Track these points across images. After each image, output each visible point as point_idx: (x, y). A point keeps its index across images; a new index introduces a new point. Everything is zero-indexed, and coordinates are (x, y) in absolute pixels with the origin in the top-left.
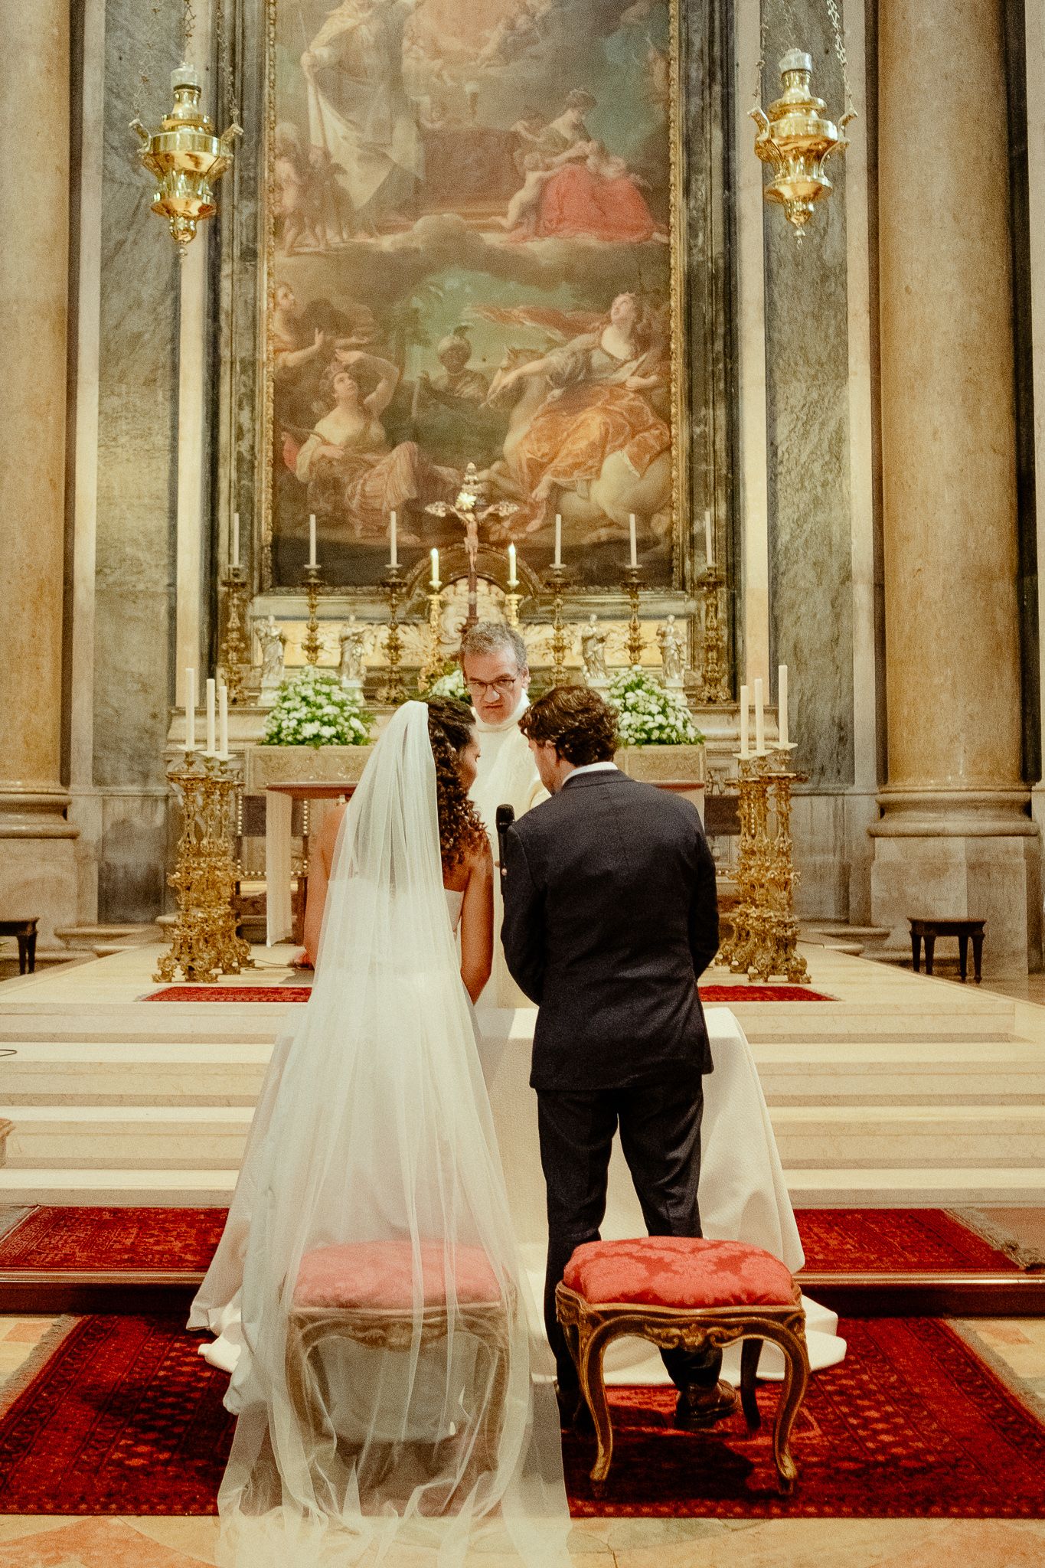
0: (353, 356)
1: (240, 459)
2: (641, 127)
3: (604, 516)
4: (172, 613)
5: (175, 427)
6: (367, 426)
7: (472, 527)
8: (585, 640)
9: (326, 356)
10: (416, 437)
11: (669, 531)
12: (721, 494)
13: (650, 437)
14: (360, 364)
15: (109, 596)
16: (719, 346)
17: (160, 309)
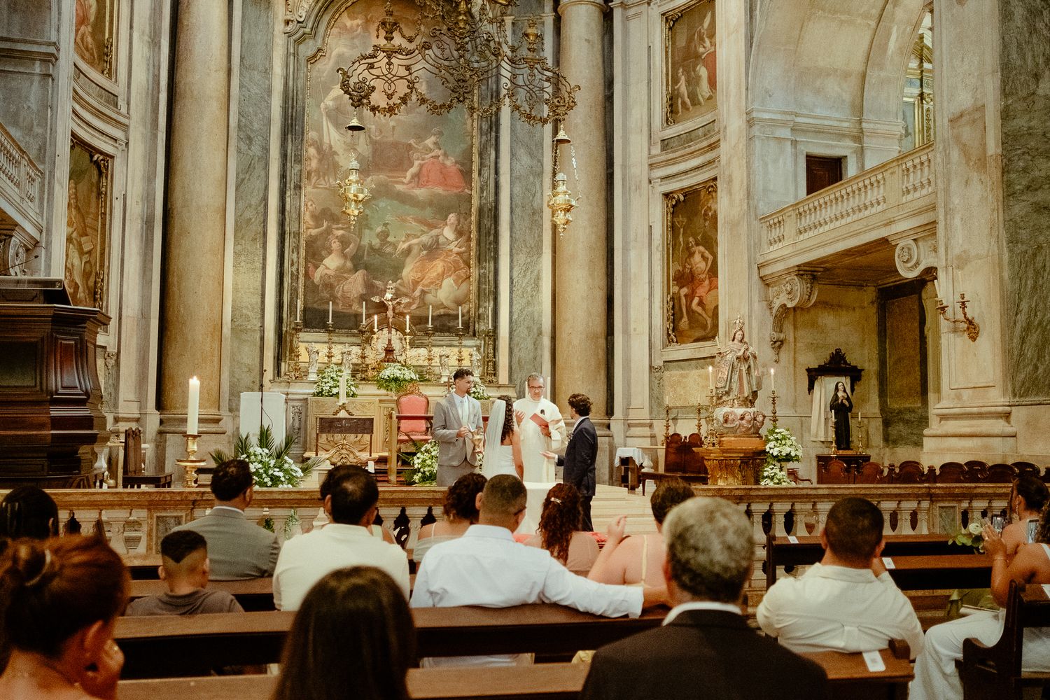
0: (340, 233)
1: (292, 274)
2: (462, 145)
3: (442, 304)
4: (262, 339)
5: (264, 259)
6: (345, 262)
7: (390, 308)
8: (441, 356)
9: (328, 232)
10: (366, 268)
11: (469, 312)
12: (491, 298)
13: (462, 273)
14: (343, 236)
15: (237, 331)
16: (492, 238)
17: (259, 208)
